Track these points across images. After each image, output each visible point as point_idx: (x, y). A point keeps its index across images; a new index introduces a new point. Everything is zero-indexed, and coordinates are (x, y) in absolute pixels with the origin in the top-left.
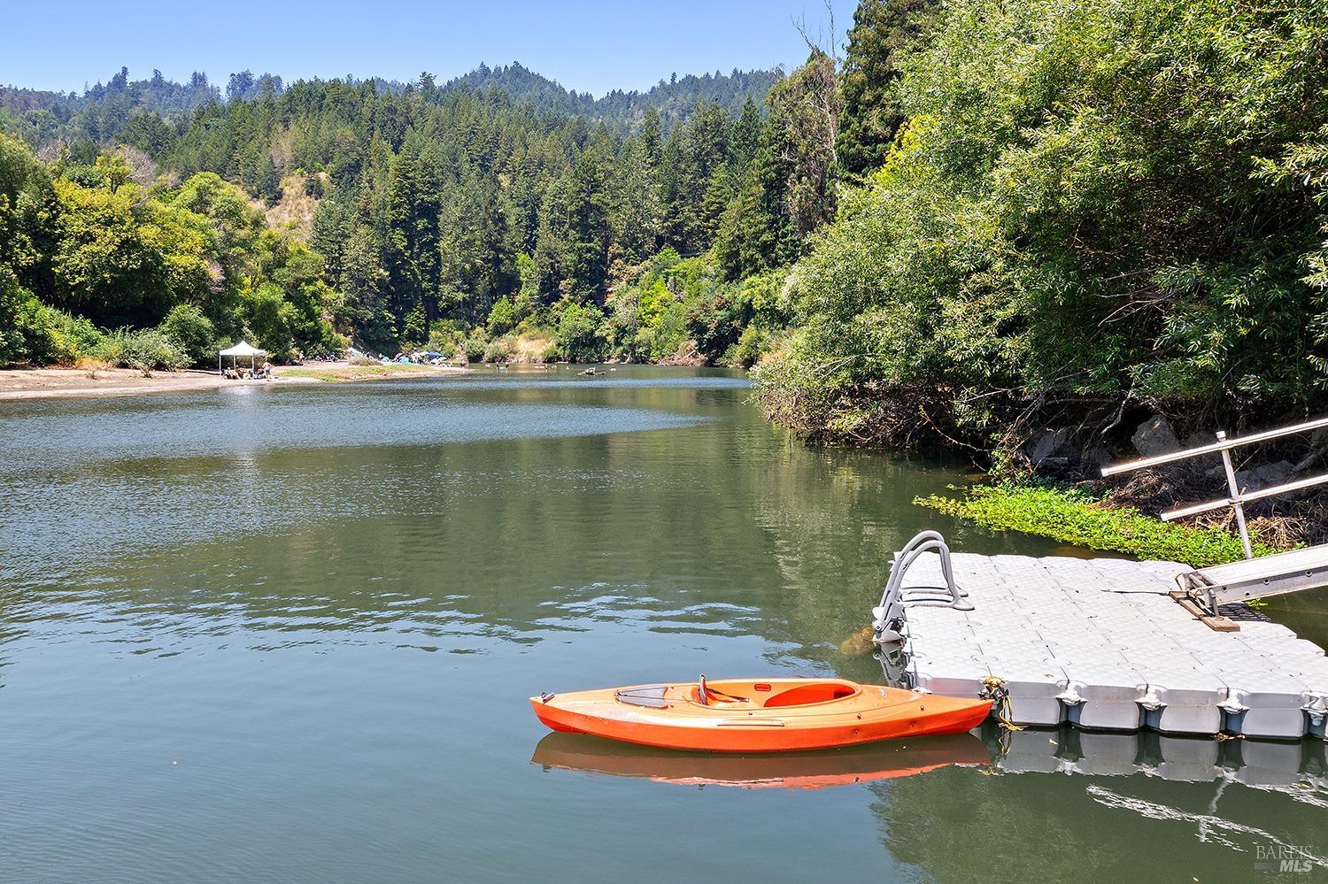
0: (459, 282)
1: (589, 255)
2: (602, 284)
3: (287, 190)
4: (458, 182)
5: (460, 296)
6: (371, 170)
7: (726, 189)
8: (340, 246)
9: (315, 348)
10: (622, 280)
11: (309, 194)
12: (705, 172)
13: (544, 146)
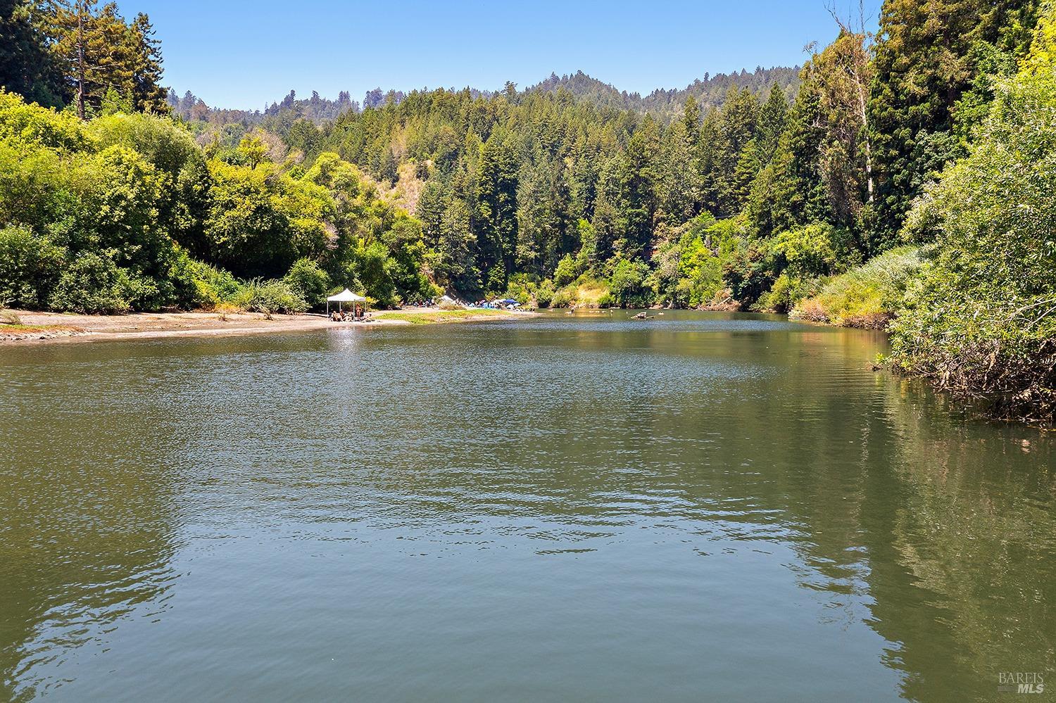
0: (532, 243)
1: (638, 219)
2: (648, 243)
3: (402, 175)
4: (533, 164)
5: (533, 254)
6: (466, 157)
7: (755, 161)
8: (439, 216)
9: (414, 296)
10: (665, 240)
11: (418, 177)
12: (736, 147)
13: (602, 134)
